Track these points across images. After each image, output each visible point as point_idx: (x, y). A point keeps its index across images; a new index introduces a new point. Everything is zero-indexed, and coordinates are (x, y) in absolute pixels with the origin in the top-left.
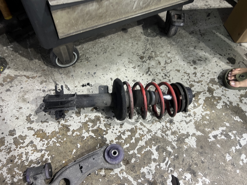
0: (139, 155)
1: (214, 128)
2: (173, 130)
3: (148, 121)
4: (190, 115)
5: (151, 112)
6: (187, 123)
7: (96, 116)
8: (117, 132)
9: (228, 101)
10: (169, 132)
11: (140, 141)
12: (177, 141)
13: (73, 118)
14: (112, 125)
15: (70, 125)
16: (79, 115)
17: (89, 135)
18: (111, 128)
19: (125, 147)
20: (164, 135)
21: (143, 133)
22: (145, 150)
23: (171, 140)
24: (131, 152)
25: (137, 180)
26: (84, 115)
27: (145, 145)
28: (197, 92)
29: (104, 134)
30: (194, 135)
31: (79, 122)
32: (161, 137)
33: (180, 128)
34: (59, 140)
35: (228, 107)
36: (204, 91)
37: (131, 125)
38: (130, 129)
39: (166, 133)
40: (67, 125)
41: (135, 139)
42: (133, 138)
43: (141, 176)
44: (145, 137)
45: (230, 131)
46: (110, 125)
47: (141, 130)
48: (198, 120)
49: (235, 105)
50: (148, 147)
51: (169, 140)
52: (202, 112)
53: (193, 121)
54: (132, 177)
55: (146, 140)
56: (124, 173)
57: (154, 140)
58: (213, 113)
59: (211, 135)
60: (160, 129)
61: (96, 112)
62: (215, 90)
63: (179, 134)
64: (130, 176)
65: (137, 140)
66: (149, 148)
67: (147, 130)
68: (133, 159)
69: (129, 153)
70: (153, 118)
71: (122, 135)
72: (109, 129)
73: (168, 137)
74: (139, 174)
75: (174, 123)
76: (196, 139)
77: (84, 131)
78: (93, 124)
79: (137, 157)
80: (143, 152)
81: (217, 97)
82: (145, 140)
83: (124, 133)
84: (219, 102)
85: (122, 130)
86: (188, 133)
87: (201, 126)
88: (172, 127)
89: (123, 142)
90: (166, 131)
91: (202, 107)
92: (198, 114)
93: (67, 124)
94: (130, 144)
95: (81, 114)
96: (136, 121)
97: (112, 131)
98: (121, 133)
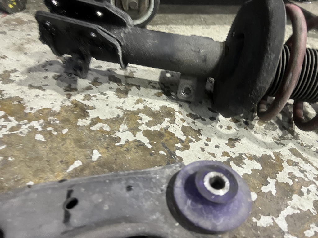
3: (314, 149)
7: (164, 107)
8: (219, 153)
11: (295, 197)
13: (106, 97)
14: (205, 135)
15: (94, 108)
16: (122, 95)
17: (135, 138)
18: (201, 139)
21: (302, 175)
24: (264, 221)
26: (137, 98)
29: (178, 148)
31: (118, 108)
34: (50, 129)
37: (263, 147)
38: (259, 155)
40: (86, 105)
41: (278, 186)
42: (269, 180)
44: (312, 188)
46: (199, 132)
47: (296, 168)
55: (316, 198)
61: (167, 100)
67: (316, 172)
69: (254, 220)
71: (232, 163)
72: (194, 140)
77: (123, 127)
78: (151, 119)
80: (309, 233)
82: (313, 197)
83: (239, 160)
85: (235, 151)
93: (86, 103)
95: (129, 96)
96: (278, 142)
97: (203, 146)
98: (231, 158)
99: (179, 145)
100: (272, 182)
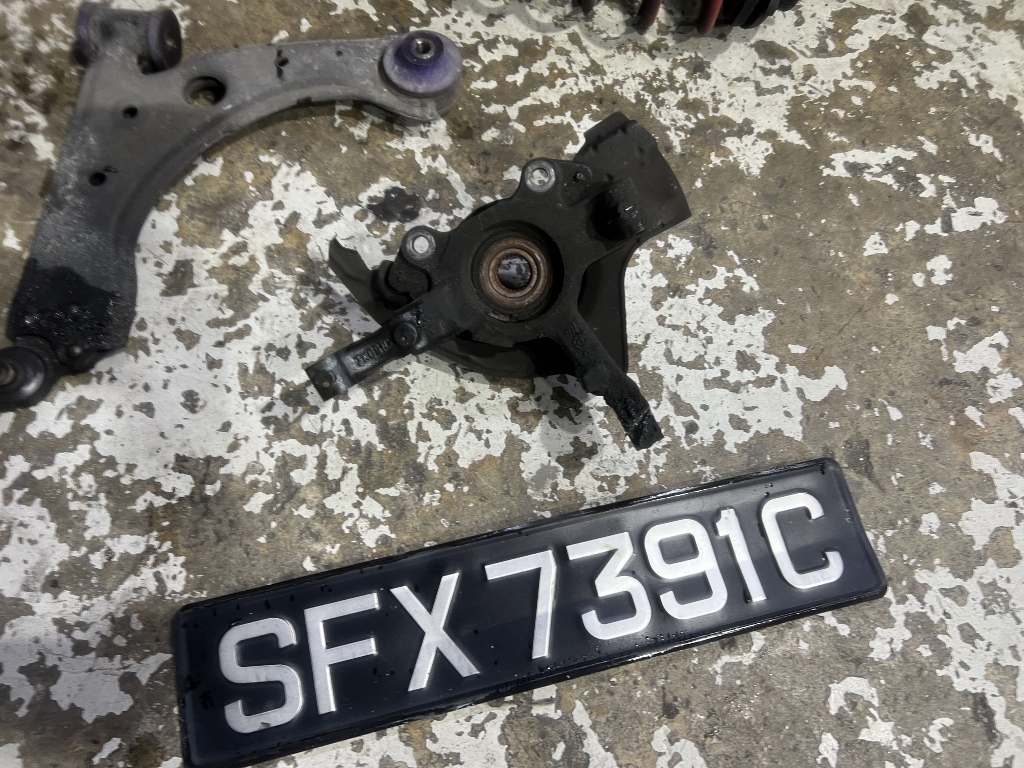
0: (521, 128)
1: (867, 142)
2: (691, 96)
3: (604, 36)
4: (785, 71)
5: (632, 14)
6: (760, 91)
8: (467, 33)
9: (977, 75)
10: (671, 98)
11: (543, 89)
12: (692, 132)
14: (457, 7)
17: (356, 7)
18: (449, 13)
19: (479, 85)
20: (648, 97)
21: (566, 67)
22: (550, 120)
23: (667, 123)
24: (494, 109)
25: (481, 195)
27: (556, 105)
28: (858, 7)
30: (770, 135)
32: (634, 101)
33: (725, 96)
35: (965, 95)
36: (888, 14)
37: (532, 28)
38: (521, 39)
39: (661, 95)
41: (529, 76)
42: (521, 69)
43: (499, 188)
44: (571, 81)
45: (927, 172)
47: (564, 58)
48: (813, 97)
49: (1000, 97)
50: (569, 114)
51: (661, 120)
52: (845, 76)
53: (791, 93)
54: (464, 180)
55: (569, 91)
56: (441, 158)
57: (600, 102)
58: (891, 93)
59: (839, 158)
60: (640, 75)
62: (939, 24)
63: (711, 114)
64: (457, 176)
65: (533, 82)
66: (567, 118)
67: (588, 64)
68: (493, 129)
69: (483, 106)
70: (629, 36)
71: (481, 48)
73: (663, 110)
74: (493, 180)
75: (708, 77)
76: (771, 151)
79: (509, 130)
80: (539, 123)
81: (935, 48)
82: (564, 91)
83: (491, 45)
84: (936, 68)
85: (488, 32)
86: (747, 122)
87: (813, 117)
88: (690, 85)
89: (477, 70)
90: (661, 89)
91: (854, 62)
92: (820, 77)
94: (502, 82)
96: (559, 23)
97: (450, 22)
98: (483, 41)
99: (416, 20)
100: (523, 71)
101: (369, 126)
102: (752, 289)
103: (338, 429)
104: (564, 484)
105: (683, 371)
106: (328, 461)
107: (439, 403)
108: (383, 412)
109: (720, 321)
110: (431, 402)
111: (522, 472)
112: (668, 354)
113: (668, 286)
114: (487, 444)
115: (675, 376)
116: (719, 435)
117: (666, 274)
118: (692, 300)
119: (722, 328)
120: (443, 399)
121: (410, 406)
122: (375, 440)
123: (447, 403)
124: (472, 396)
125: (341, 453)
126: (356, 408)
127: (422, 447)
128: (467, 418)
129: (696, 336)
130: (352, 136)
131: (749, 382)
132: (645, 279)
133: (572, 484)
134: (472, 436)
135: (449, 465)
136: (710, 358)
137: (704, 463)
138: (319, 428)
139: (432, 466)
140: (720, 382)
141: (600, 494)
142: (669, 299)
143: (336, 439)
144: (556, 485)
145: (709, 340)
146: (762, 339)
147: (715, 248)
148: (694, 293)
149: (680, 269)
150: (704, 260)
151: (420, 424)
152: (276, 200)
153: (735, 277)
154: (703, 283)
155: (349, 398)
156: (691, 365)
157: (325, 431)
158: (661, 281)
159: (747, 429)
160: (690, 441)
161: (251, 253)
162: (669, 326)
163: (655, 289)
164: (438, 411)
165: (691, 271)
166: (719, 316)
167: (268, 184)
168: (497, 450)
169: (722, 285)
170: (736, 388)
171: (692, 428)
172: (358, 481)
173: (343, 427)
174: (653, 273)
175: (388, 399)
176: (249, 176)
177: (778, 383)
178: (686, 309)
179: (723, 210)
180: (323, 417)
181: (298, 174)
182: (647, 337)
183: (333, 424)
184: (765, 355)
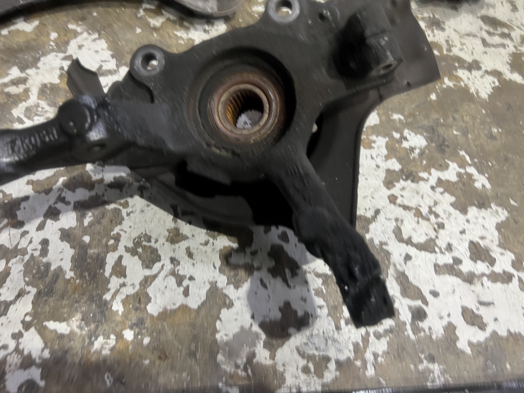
4: (507, 36)
6: (485, 43)
30: (496, 74)
33: (457, 44)
53: (511, 49)
63: (445, 53)
75: (443, 29)
76: (497, 84)
86: (476, 62)
101: (164, 20)
102: (483, 186)
103: (34, 248)
104: (262, 355)
105: (412, 251)
106: (8, 280)
107: (149, 239)
108: (87, 239)
109: (452, 210)
110: (140, 237)
111: (215, 331)
112: (398, 233)
113: (402, 171)
114: (186, 293)
115: (404, 255)
116: (450, 329)
117: (400, 160)
118: (424, 187)
119: (454, 216)
120: (154, 236)
121: (117, 238)
122: (67, 265)
123: (157, 241)
124: (185, 238)
125: (25, 273)
126: (62, 230)
127: (115, 282)
128: (173, 260)
129: (428, 220)
130: (149, 24)
131: (483, 275)
132: (379, 161)
133: (273, 357)
134: (172, 281)
135: (136, 309)
136: (442, 243)
137: (432, 359)
138: (15, 243)
139: (118, 307)
140: (452, 269)
141: (303, 377)
142: (402, 181)
143: (27, 257)
144: (253, 355)
145: (441, 226)
146: (496, 233)
147: (448, 146)
148: (427, 180)
149: (414, 158)
150: (437, 155)
151: (120, 258)
152: (67, 54)
153: (467, 173)
154: (435, 174)
155: (59, 219)
156: (421, 247)
157: (19, 247)
158: (395, 165)
159: (482, 326)
160: (416, 330)
161: (28, 86)
162: (400, 206)
163: (388, 171)
164: (144, 248)
165: (424, 162)
166: (452, 205)
167: (67, 43)
168: (195, 301)
169: (454, 178)
170: (470, 279)
171: (419, 315)
172: (29, 308)
173: (40, 247)
174: (387, 158)
175: (98, 228)
176: (54, 35)
177: (515, 281)
178: (418, 193)
179: (454, 119)
180: (25, 233)
181: (94, 40)
182: (377, 212)
183: (31, 242)
184: (500, 250)
